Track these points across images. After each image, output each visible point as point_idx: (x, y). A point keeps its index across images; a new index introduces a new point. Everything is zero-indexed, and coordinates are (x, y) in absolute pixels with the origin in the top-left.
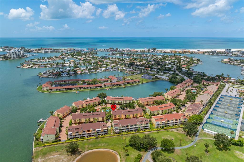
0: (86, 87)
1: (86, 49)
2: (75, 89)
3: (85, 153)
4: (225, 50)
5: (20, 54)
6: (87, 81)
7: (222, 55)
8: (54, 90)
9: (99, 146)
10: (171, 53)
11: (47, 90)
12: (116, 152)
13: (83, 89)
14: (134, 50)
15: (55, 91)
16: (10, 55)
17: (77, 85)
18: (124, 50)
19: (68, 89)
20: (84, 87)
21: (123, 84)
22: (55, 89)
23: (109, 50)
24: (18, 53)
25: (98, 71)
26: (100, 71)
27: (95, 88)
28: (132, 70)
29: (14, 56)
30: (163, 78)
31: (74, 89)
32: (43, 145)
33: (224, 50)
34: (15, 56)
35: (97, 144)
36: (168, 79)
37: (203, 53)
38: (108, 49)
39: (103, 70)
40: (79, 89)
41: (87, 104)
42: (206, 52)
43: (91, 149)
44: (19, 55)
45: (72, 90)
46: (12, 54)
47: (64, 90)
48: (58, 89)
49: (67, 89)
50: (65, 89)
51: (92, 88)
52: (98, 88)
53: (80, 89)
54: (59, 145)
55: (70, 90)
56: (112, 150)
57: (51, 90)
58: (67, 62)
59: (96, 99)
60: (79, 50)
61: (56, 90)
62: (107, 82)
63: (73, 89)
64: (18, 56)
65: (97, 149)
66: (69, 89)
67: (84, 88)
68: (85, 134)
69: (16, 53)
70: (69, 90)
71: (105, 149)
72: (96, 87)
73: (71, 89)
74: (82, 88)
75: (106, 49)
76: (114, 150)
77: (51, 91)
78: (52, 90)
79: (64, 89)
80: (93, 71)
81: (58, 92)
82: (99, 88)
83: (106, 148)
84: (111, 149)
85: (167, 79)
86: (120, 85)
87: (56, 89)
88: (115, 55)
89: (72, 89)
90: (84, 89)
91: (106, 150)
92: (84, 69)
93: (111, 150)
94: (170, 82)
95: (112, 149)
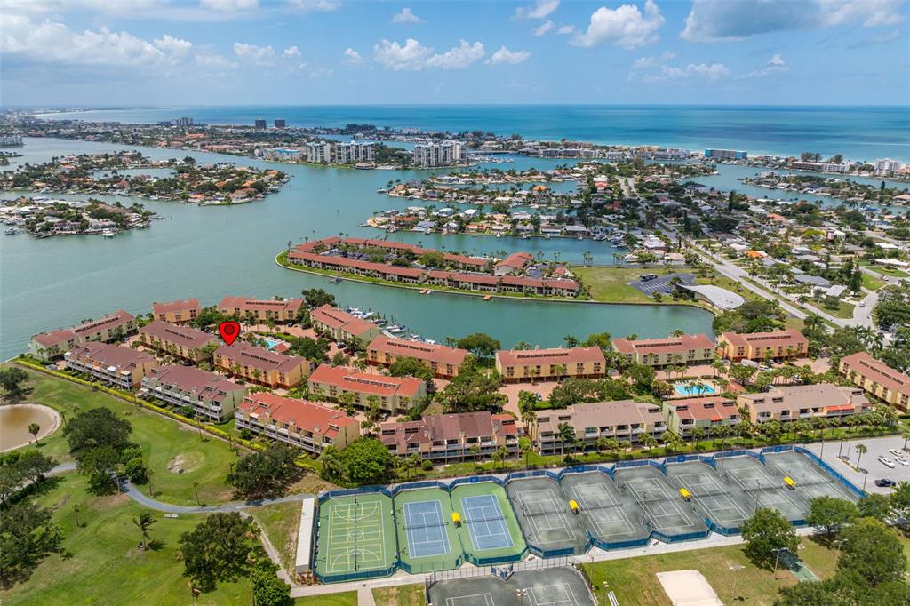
0: (374, 271)
5: (448, 155)
16: (420, 156)
20: (368, 270)
21: (495, 286)
22: (301, 260)
24: (441, 153)
27: (396, 279)
29: (429, 161)
34: (433, 159)
44: (445, 158)
46: (426, 154)
48: (306, 260)
51: (388, 276)
61: (303, 262)
62: (478, 270)
64: (440, 161)
69: (436, 150)
72: (400, 277)
74: (363, 273)
77: (293, 262)
78: (295, 260)
79: (319, 263)
82: (408, 281)
86: (483, 287)
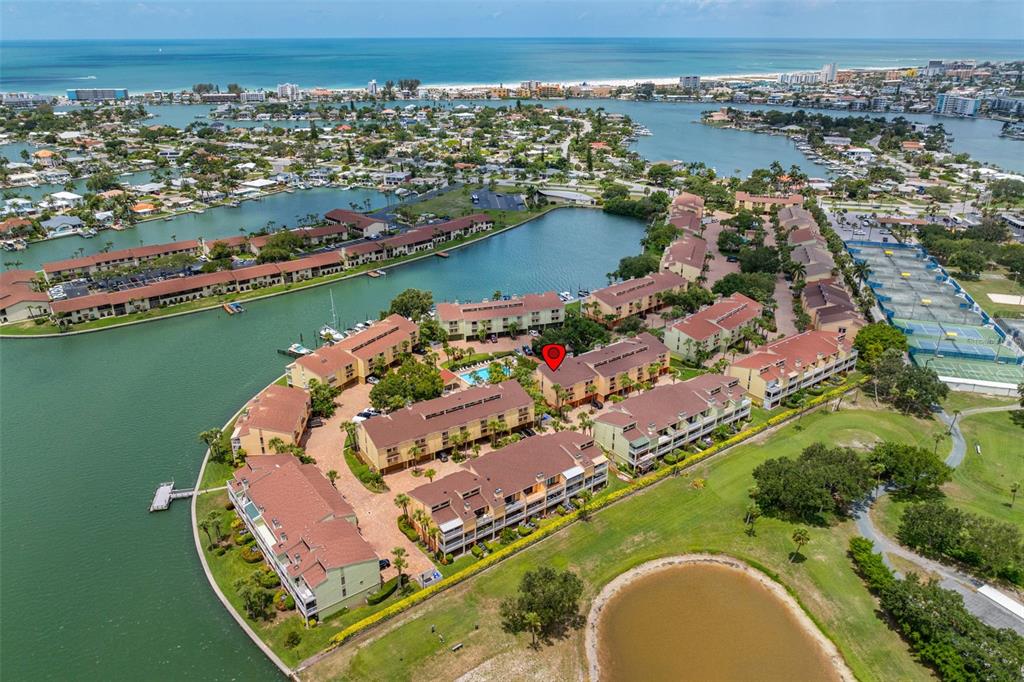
0: (265, 277)
1: (63, 98)
2: (206, 292)
3: (594, 607)
4: (678, 79)
6: (237, 249)
7: (681, 98)
8: (88, 312)
9: (630, 555)
10: (489, 97)
11: (39, 323)
12: (728, 559)
13: (248, 288)
14: (325, 93)
15: (93, 319)
17: (197, 273)
18: (271, 95)
19: (167, 300)
20: (255, 279)
21: (430, 241)
22: (91, 309)
23: (197, 97)
25: (241, 195)
26: (250, 196)
27: (310, 276)
28: (408, 179)
30: (568, 199)
31: (201, 296)
32: (340, 637)
33: (676, 81)
35: (612, 547)
36: (592, 202)
37: (611, 92)
38: (190, 90)
39: (262, 188)
40: (229, 290)
41: (371, 360)
42: (620, 91)
43: (606, 576)
45: (188, 299)
47: (147, 304)
48: (108, 306)
49: (162, 301)
50: (151, 299)
51: (295, 276)
52: (324, 273)
53: (234, 289)
54: (430, 606)
55: (181, 300)
56: (701, 552)
57: (69, 314)
58: (18, 165)
59: (397, 328)
60: (27, 103)
61: (96, 313)
62: (341, 241)
63: (197, 294)
65: (632, 572)
66: (173, 299)
67: (252, 282)
68: (519, 511)
70: (171, 302)
71: (671, 559)
72: (315, 270)
73: (184, 297)
74: (244, 286)
75: (176, 92)
76: (712, 553)
77: (70, 322)
78: (75, 318)
79: (143, 300)
80: (212, 198)
81: (113, 321)
82: (328, 272)
83: (668, 555)
84: (695, 552)
85: (589, 203)
86: (418, 247)
87: (100, 308)
88: (248, 119)
89: (191, 296)
90: (255, 287)
91: (676, 560)
92: (152, 192)
93: (702, 558)
94: (609, 211)
95: (698, 548)
